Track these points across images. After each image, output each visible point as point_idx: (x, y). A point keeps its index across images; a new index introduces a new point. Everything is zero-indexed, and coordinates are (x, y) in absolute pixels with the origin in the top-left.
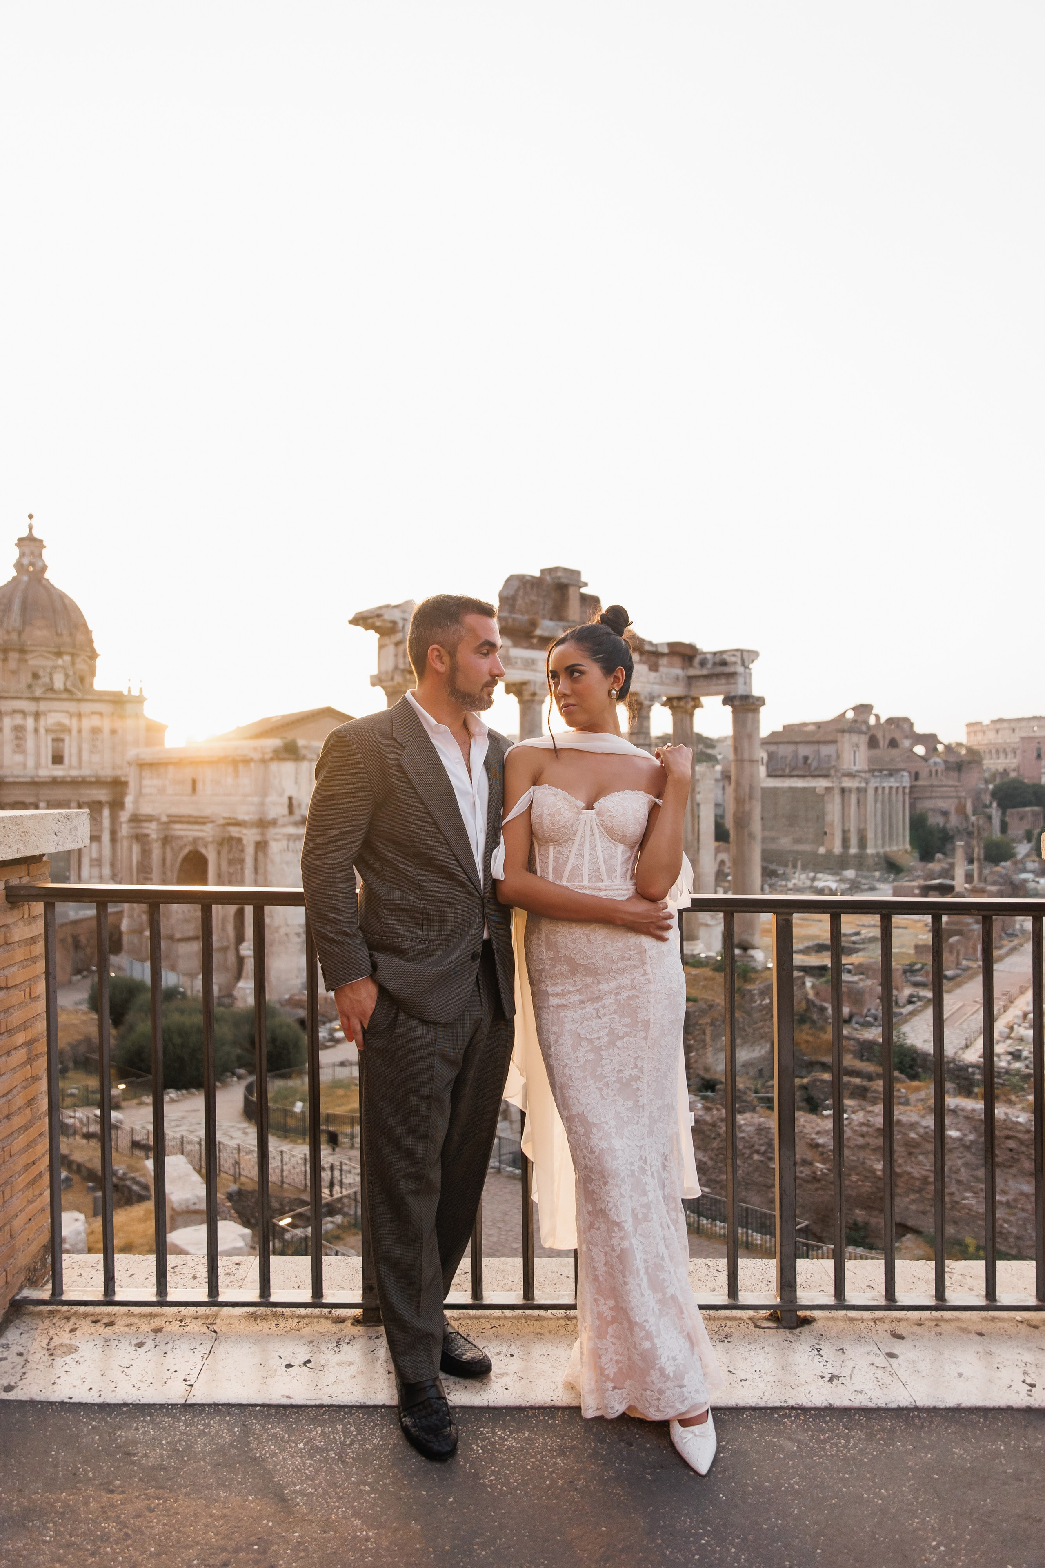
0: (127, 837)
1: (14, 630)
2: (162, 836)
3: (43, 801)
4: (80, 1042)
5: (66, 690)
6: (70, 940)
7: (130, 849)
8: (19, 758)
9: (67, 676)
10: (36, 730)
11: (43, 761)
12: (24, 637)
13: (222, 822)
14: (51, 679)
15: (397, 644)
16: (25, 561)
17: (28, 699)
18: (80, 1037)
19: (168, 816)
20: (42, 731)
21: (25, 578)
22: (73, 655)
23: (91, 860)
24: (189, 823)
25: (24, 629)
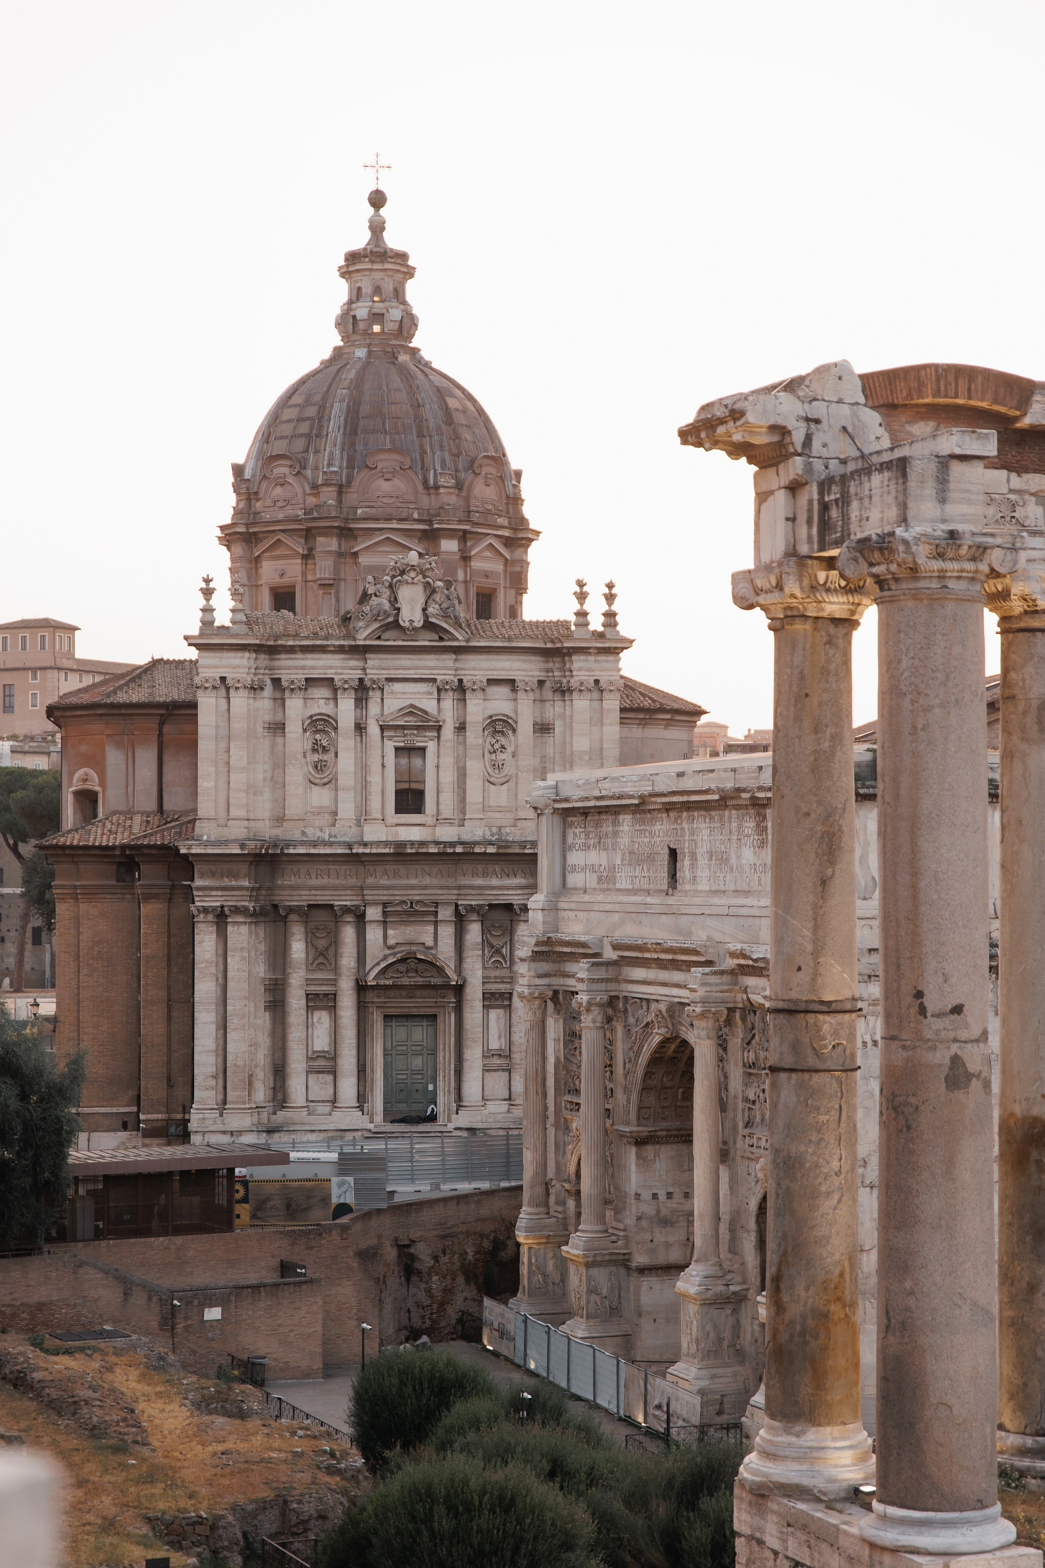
0: (530, 999)
1: (326, 484)
2: (603, 998)
3: (374, 903)
4: (263, 1506)
5: (428, 625)
6: (391, 1254)
7: (541, 1028)
8: (321, 797)
9: (430, 591)
10: (360, 728)
11: (375, 803)
12: (351, 498)
13: (731, 963)
14: (393, 600)
15: (794, 488)
16: (362, 312)
17: (341, 650)
18: (266, 1493)
19: (616, 947)
20: (373, 730)
21: (361, 353)
22: (464, 537)
23: (488, 1054)
24: (661, 964)
25: (350, 480)
